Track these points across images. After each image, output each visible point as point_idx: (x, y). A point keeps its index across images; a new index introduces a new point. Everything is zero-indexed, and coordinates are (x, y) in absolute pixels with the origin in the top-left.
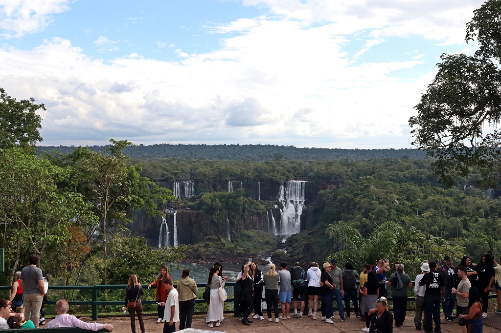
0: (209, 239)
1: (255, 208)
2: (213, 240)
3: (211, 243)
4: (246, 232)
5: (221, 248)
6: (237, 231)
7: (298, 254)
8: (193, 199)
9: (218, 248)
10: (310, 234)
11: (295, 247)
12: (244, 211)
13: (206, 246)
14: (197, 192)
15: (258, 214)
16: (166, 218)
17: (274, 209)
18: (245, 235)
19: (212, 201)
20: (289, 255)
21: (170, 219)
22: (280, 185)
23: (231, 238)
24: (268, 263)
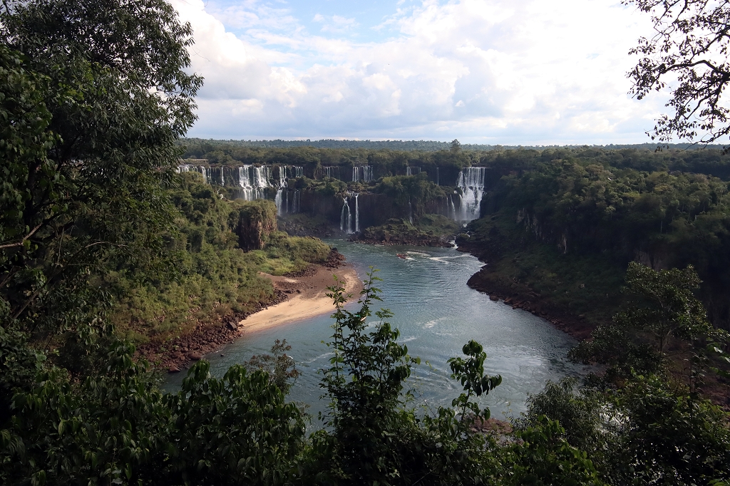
0: (392, 222)
1: (436, 192)
2: (396, 223)
3: (394, 226)
4: (428, 216)
5: (404, 230)
6: (418, 215)
7: (485, 237)
8: (372, 184)
9: (400, 230)
10: (493, 219)
11: (478, 231)
12: (426, 195)
13: (389, 228)
14: (376, 176)
15: (439, 199)
16: (348, 200)
17: (453, 195)
18: (427, 218)
19: (395, 184)
20: (475, 238)
21: (351, 201)
22: (459, 170)
23: (413, 221)
24: (453, 246)
